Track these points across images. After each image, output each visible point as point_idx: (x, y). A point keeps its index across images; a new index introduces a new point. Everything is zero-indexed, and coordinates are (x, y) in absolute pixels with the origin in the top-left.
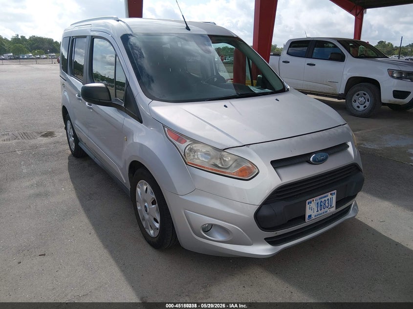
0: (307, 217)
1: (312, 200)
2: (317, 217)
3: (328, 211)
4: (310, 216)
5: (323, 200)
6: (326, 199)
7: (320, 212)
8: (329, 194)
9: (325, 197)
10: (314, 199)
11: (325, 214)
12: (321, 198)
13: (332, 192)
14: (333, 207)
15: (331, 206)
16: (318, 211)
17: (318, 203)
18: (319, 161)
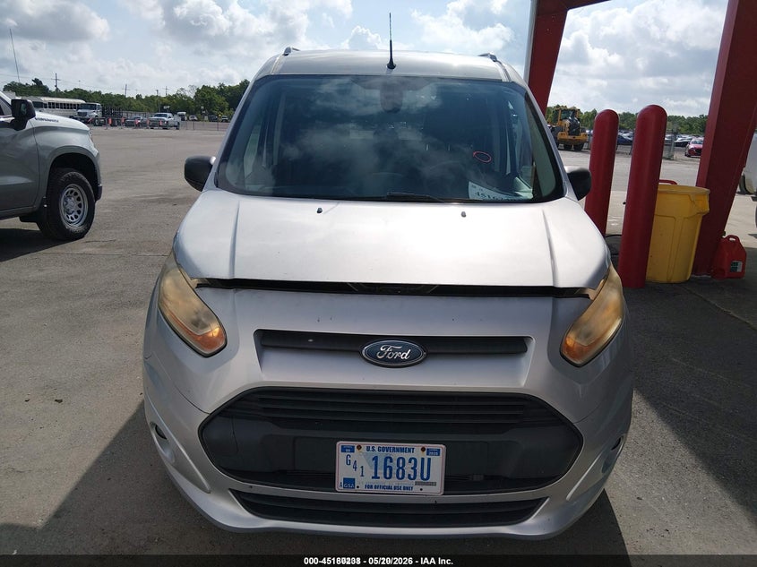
0: (339, 479)
1: (355, 444)
2: (373, 490)
3: (416, 489)
4: (349, 482)
5: (395, 456)
6: (407, 456)
7: (382, 481)
8: (418, 447)
9: (402, 450)
10: (364, 445)
11: (402, 491)
12: (388, 449)
13: (427, 446)
14: (434, 484)
15: (426, 481)
16: (376, 477)
17: (375, 459)
18: (385, 359)
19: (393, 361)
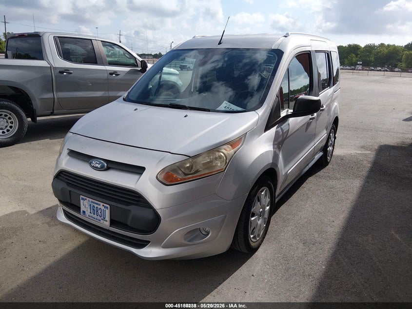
0: (82, 211)
1: (85, 198)
2: (90, 218)
3: (102, 221)
4: (84, 212)
5: (96, 206)
6: (99, 207)
7: (92, 215)
8: (102, 204)
9: (97, 204)
10: (87, 199)
11: (98, 221)
12: (93, 202)
13: (105, 205)
14: (107, 221)
15: (104, 219)
16: (90, 213)
17: (90, 205)
18: (93, 166)
19: (95, 167)
